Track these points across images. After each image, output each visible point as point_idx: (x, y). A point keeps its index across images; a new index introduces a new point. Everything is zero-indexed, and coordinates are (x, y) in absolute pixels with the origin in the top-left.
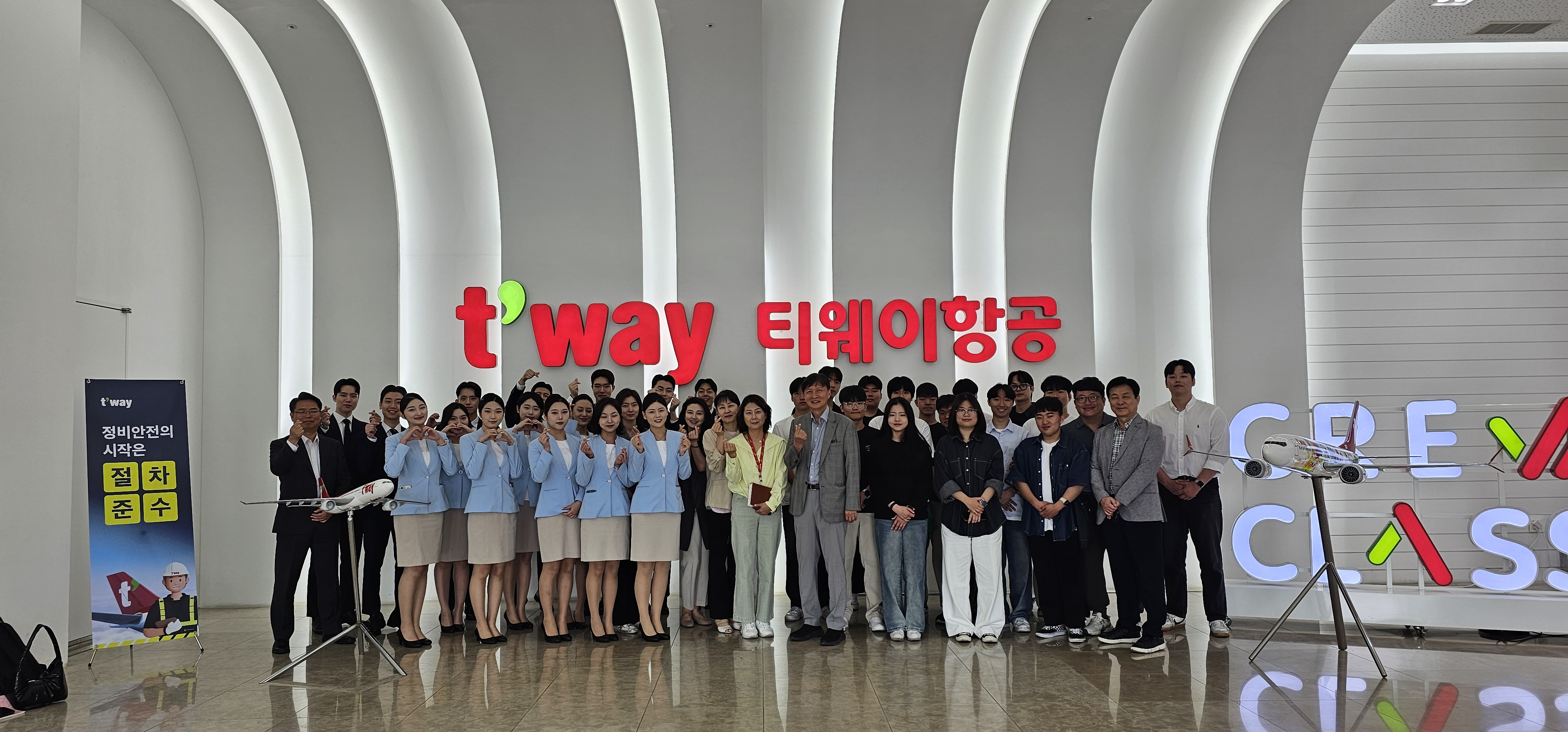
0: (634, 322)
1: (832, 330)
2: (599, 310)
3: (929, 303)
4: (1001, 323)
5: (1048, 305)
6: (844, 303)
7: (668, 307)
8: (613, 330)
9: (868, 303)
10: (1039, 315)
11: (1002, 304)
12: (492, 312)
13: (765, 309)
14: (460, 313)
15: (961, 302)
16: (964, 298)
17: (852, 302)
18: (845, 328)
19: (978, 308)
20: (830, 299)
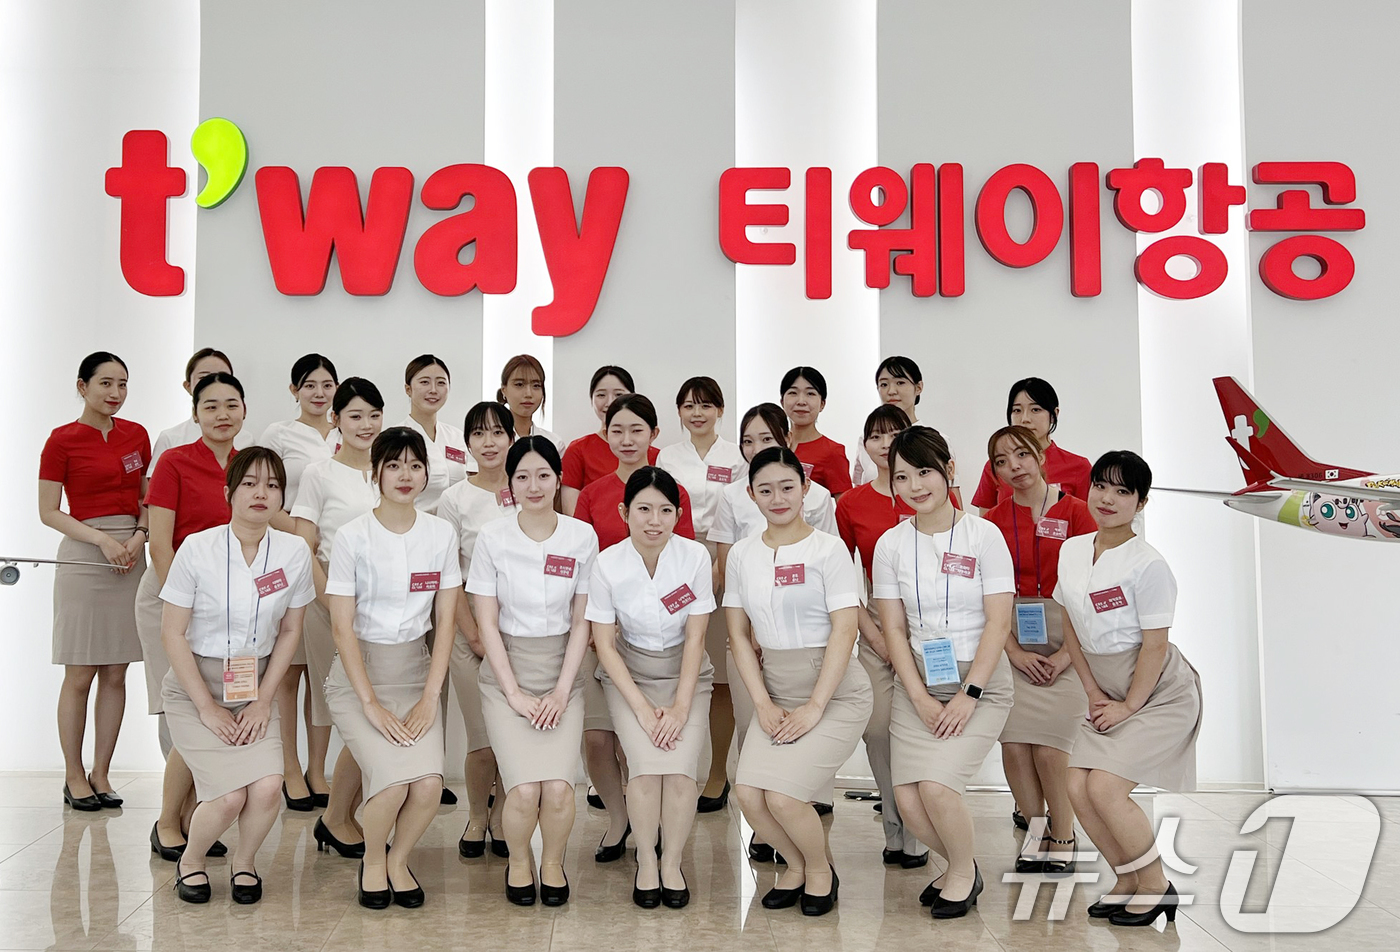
0: (467, 206)
1: (876, 228)
2: (393, 181)
3: (1082, 174)
4: (1237, 215)
5: (1336, 180)
6: (904, 172)
7: (538, 177)
8: (422, 221)
9: (954, 171)
10: (1317, 202)
11: (1237, 177)
12: (177, 182)
13: (735, 182)
14: (114, 182)
15: (1151, 171)
16: (1160, 162)
17: (921, 171)
18: (902, 223)
19: (1190, 184)
20: (872, 162)
